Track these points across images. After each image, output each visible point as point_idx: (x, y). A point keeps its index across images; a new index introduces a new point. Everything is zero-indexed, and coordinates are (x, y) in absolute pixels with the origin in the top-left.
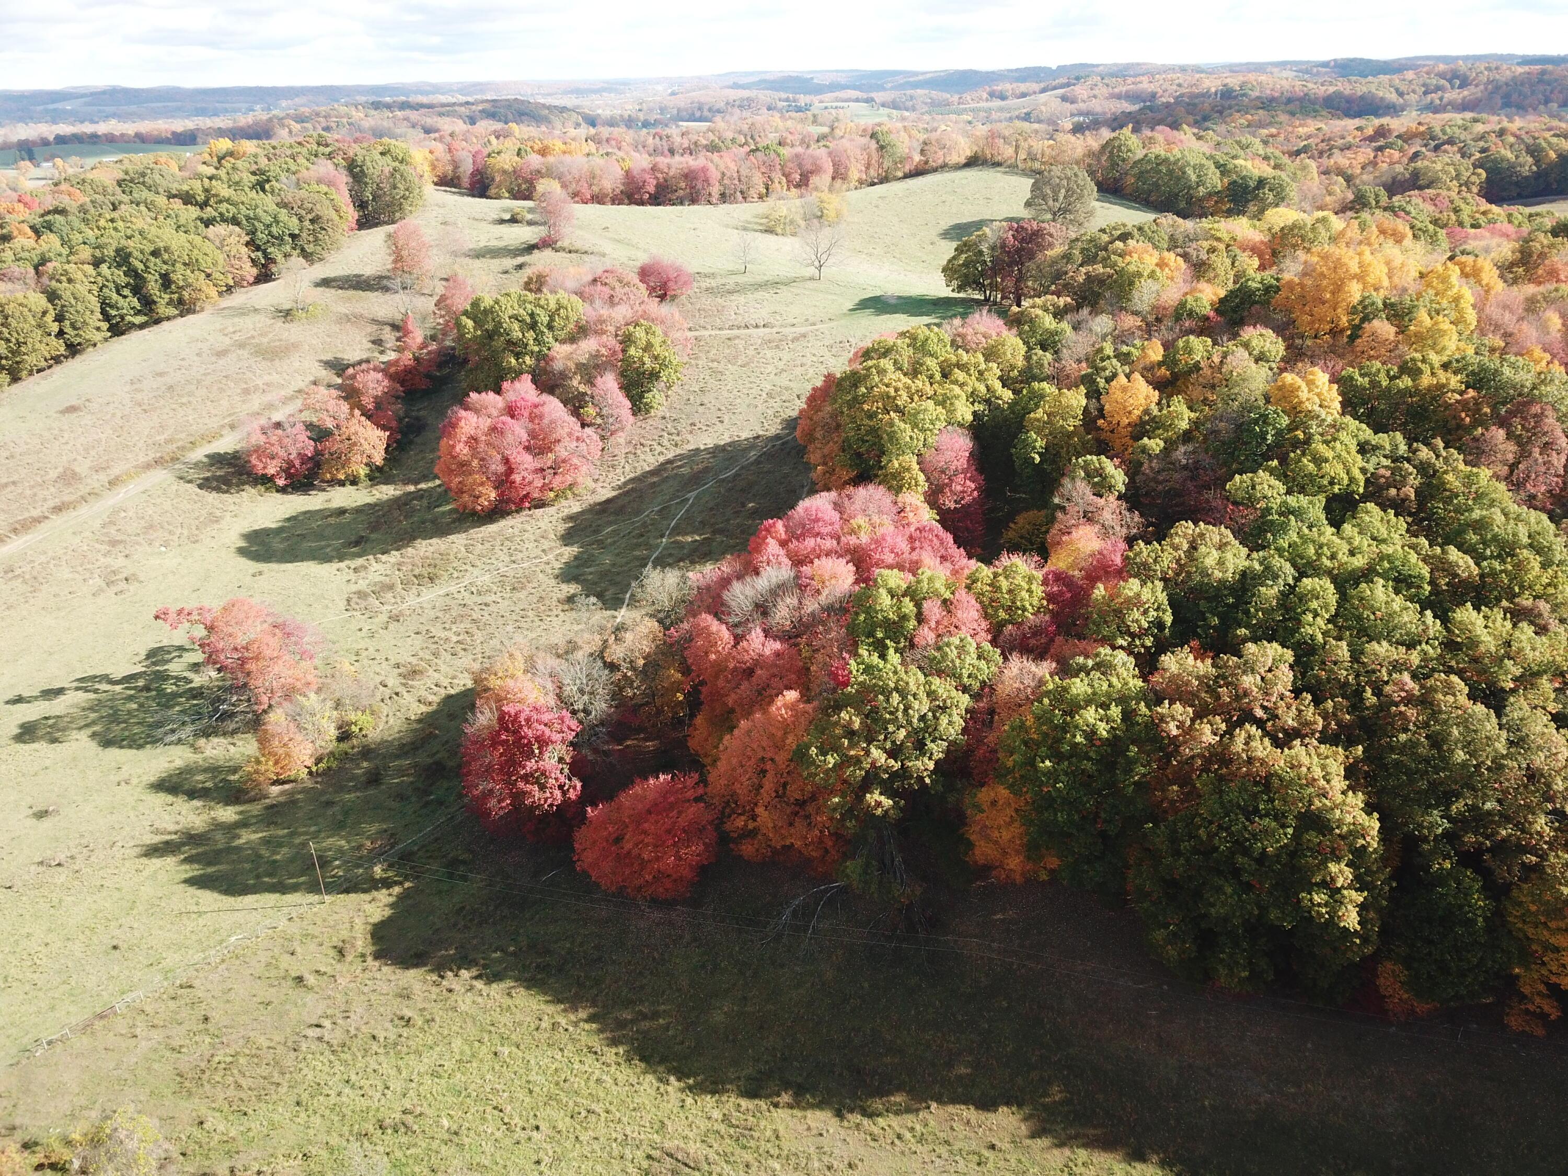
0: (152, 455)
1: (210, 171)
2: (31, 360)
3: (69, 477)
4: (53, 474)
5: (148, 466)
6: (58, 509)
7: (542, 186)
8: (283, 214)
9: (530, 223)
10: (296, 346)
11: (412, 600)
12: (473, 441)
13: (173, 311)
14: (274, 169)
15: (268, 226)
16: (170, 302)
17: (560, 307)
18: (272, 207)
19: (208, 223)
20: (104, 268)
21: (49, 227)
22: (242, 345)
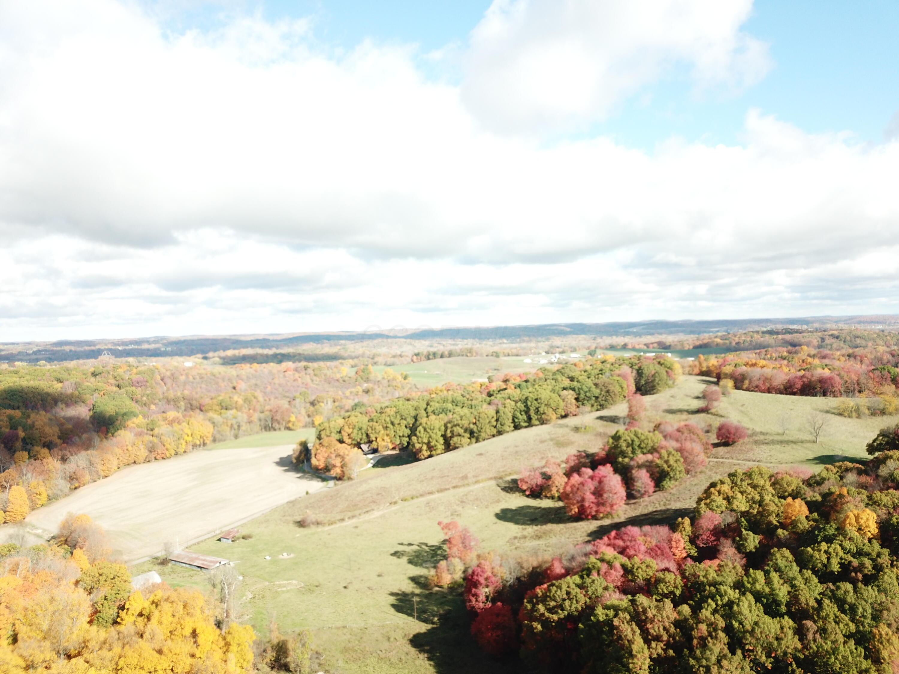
0: (495, 475)
1: (589, 368)
2: (483, 435)
3: (465, 477)
4: (461, 475)
5: (491, 479)
6: (454, 487)
8: (594, 388)
11: (528, 543)
13: (537, 422)
15: (585, 392)
16: (538, 419)
18: (590, 385)
19: (564, 389)
20: (518, 404)
21: (520, 386)
22: (552, 440)
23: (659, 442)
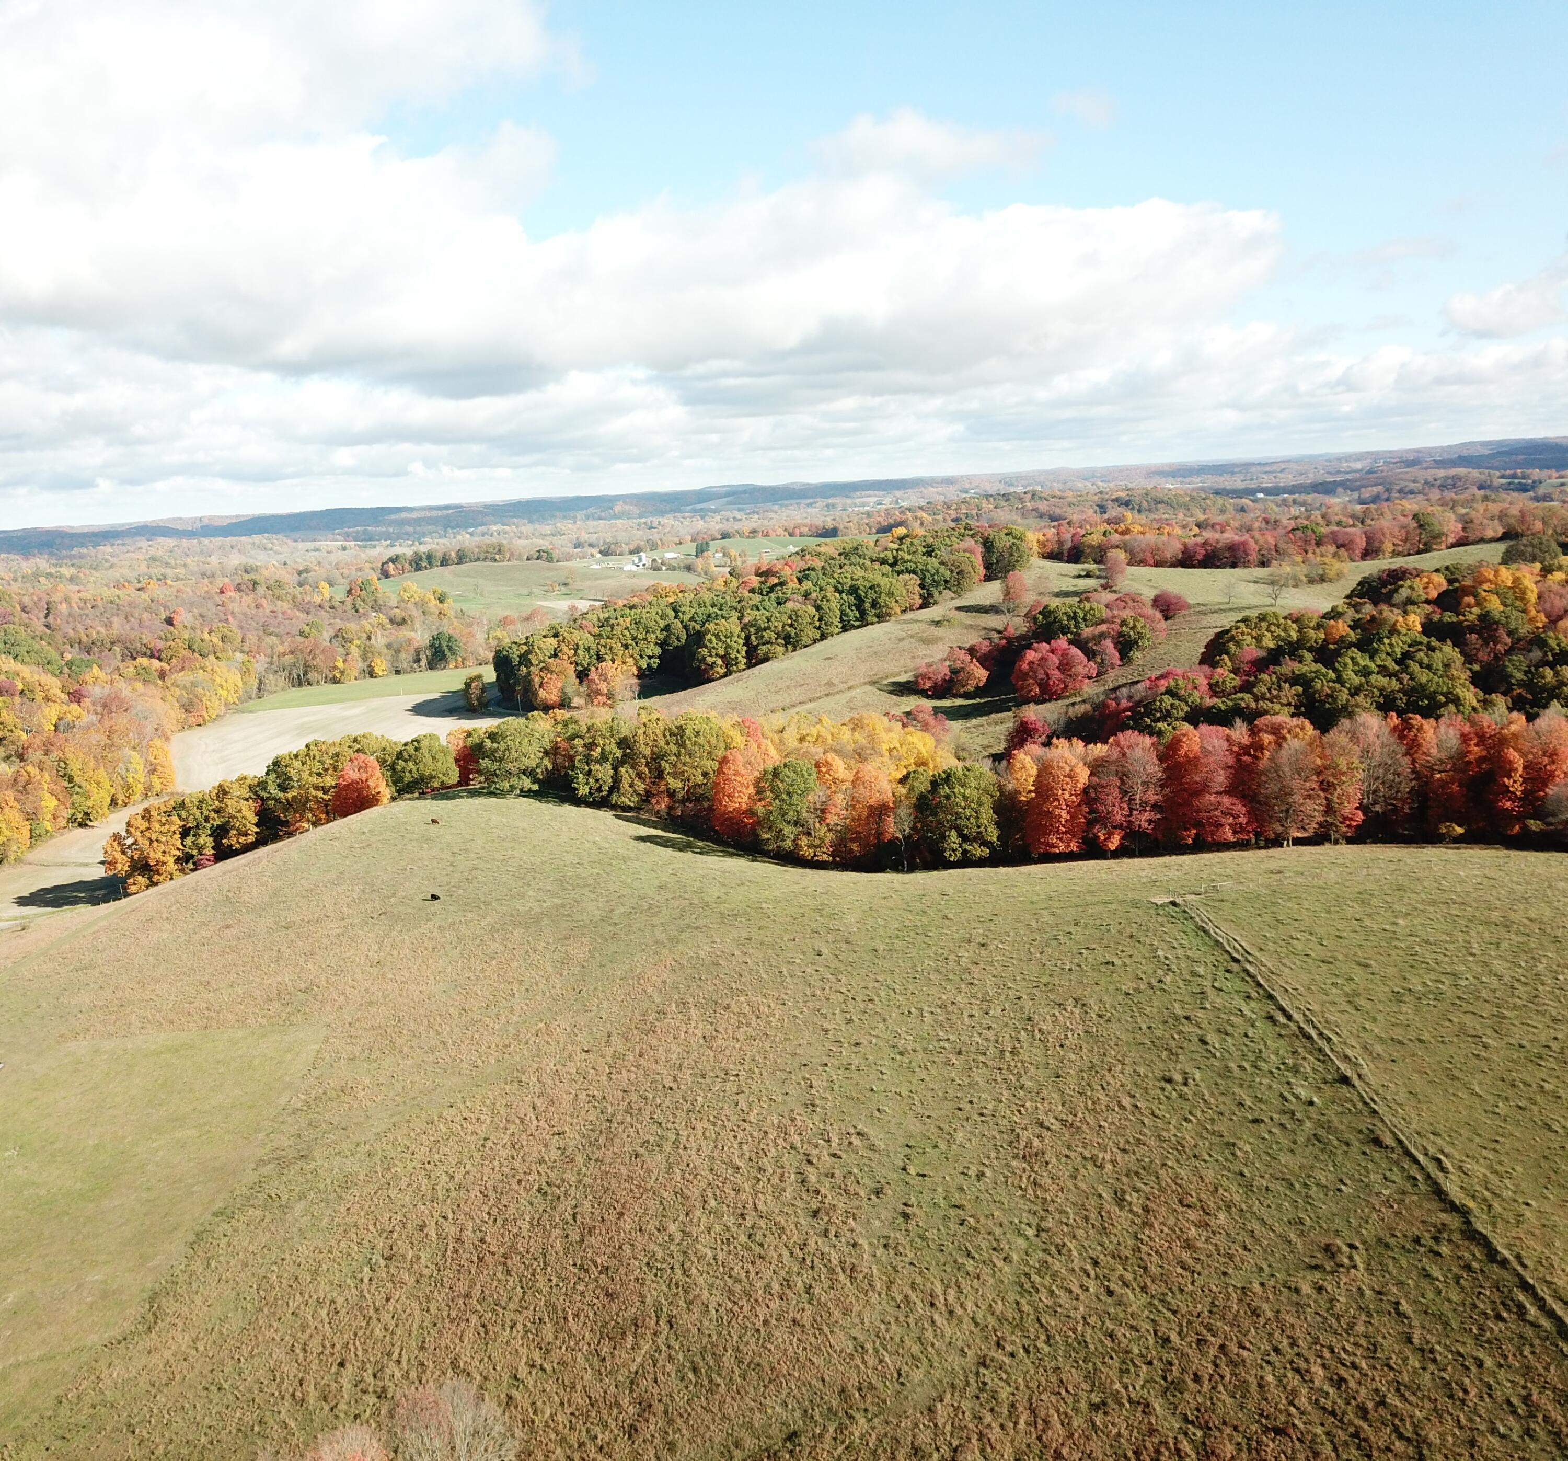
0: (866, 680)
1: (896, 546)
2: (804, 640)
3: (830, 684)
4: (823, 683)
5: (865, 684)
7: (1113, 554)
8: (942, 569)
9: (1098, 577)
10: (941, 639)
12: (1031, 663)
13: (875, 620)
14: (937, 543)
15: (932, 575)
16: (875, 615)
17: (1092, 609)
18: (936, 565)
19: (899, 573)
20: (844, 595)
21: (807, 577)
22: (912, 637)
23: (1106, 613)
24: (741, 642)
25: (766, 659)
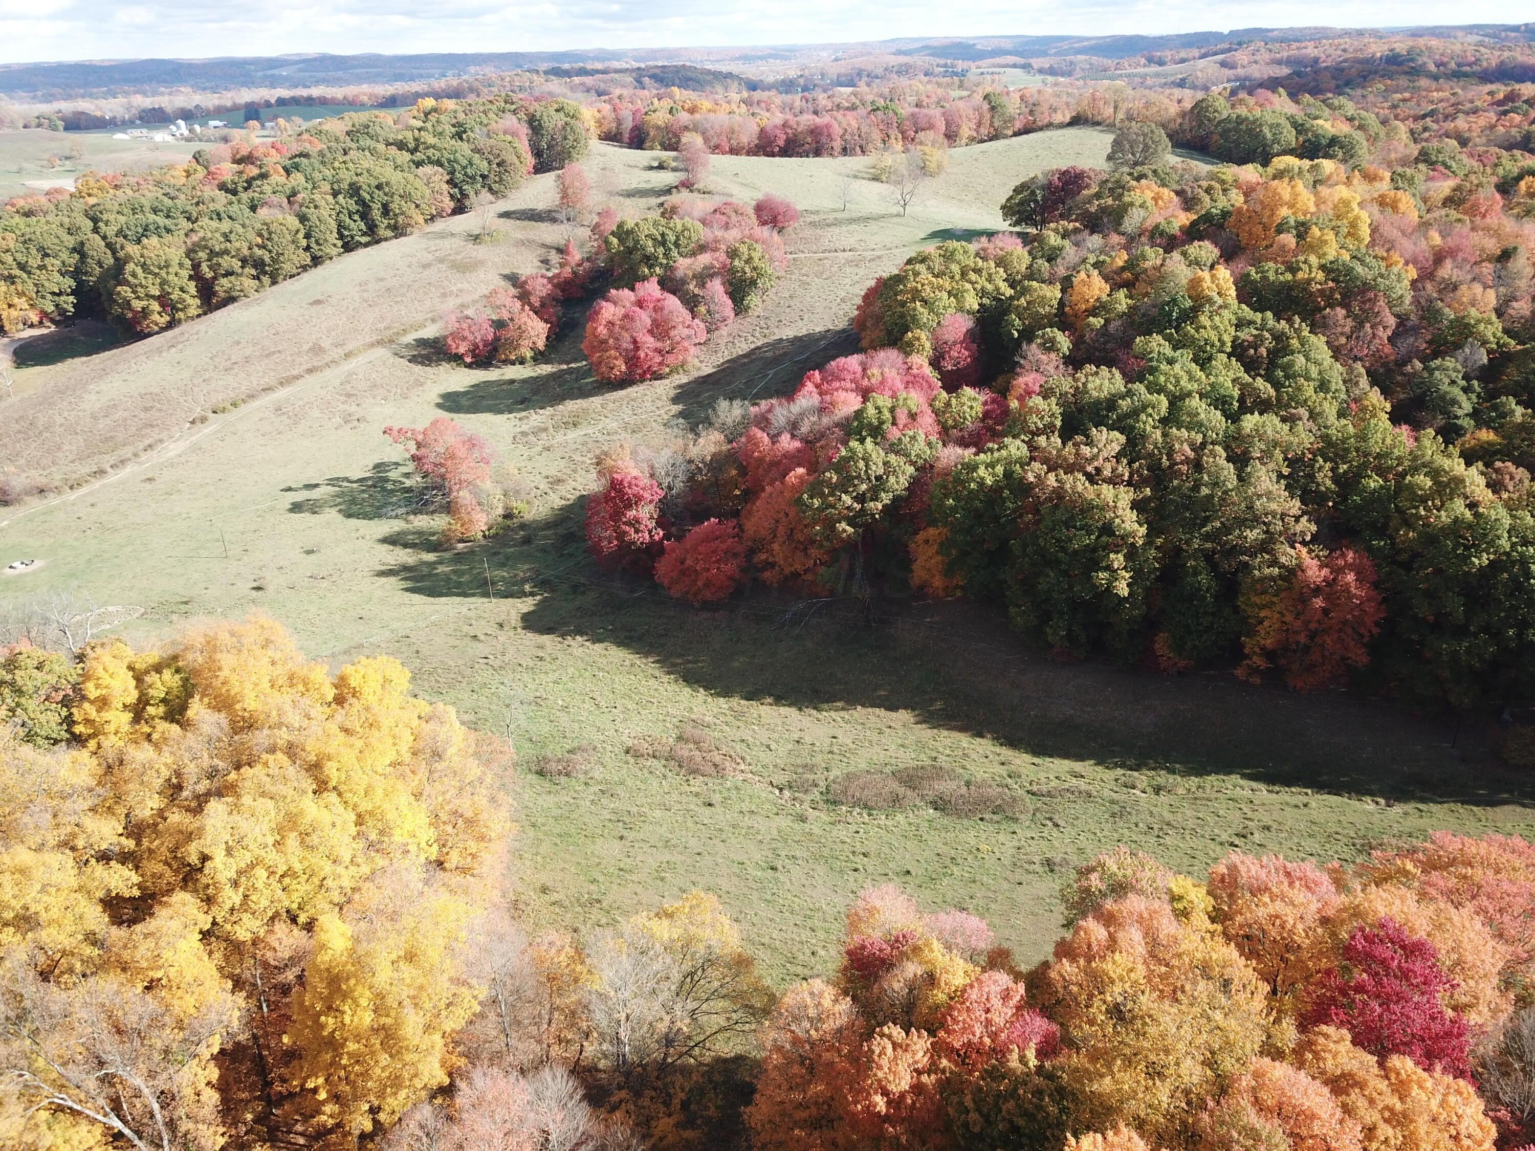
0: (375, 338)
1: (419, 124)
2: (287, 267)
3: (316, 350)
4: (306, 347)
5: (372, 345)
6: (310, 371)
7: (686, 138)
8: (476, 158)
9: (675, 170)
10: (480, 263)
11: (560, 438)
12: (611, 324)
13: (389, 233)
14: (470, 121)
15: (464, 168)
16: (389, 226)
17: (685, 229)
18: (468, 153)
19: (418, 164)
20: (340, 197)
21: (297, 167)
22: (441, 261)
23: (703, 234)
24: (185, 273)
25: (231, 300)
